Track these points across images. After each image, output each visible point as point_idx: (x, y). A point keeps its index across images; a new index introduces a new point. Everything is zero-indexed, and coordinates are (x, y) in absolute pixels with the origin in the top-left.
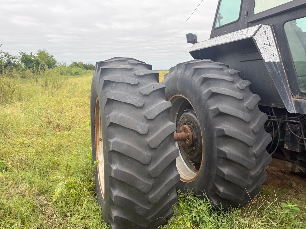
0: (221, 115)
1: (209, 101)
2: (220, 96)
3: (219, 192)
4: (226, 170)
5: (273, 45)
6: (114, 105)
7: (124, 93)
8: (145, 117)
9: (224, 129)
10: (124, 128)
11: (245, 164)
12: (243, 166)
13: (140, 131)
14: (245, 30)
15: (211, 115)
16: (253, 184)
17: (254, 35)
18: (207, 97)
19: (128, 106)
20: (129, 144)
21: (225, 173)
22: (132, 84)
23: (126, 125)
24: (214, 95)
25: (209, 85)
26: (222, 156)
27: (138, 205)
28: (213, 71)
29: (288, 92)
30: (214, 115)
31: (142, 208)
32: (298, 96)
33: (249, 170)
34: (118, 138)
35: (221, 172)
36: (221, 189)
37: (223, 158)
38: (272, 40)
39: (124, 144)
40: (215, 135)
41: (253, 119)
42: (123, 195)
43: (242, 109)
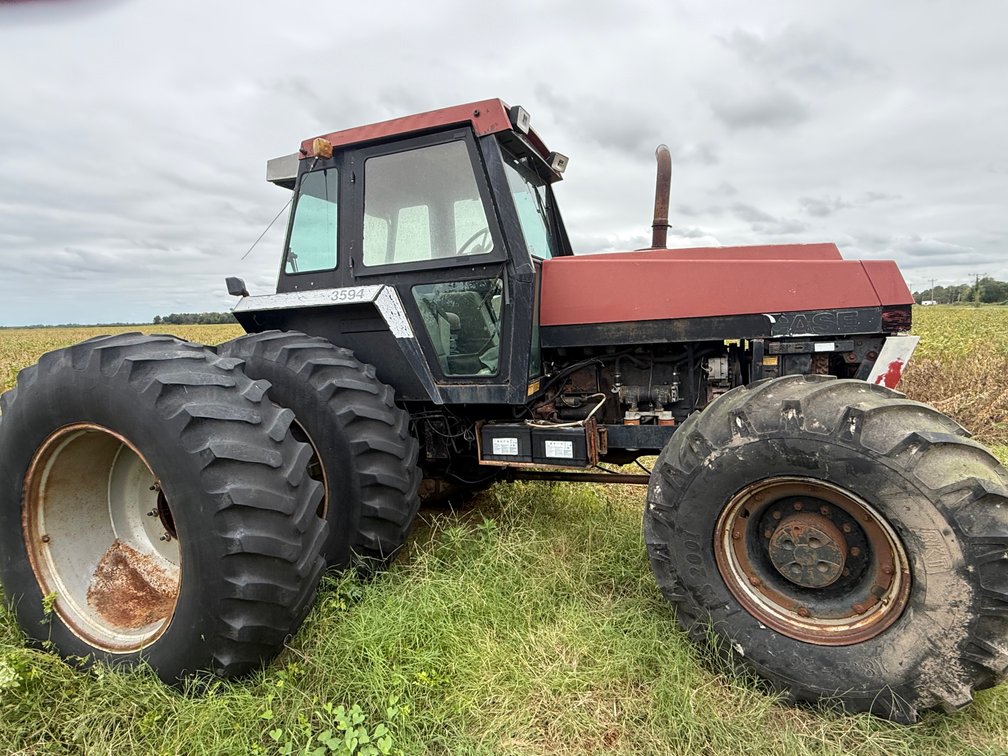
0: (357, 420)
1: (331, 403)
2: (347, 392)
3: (370, 541)
4: (376, 503)
5: (403, 314)
6: (207, 428)
7: (217, 404)
8: (271, 439)
9: (367, 440)
10: (243, 462)
11: (399, 486)
12: (396, 489)
13: (273, 462)
14: (358, 289)
15: (341, 424)
16: (409, 514)
17: (376, 299)
18: (329, 396)
19: (237, 426)
20: (258, 488)
21: (377, 507)
22: (227, 385)
23: (244, 458)
24: (339, 391)
25: (324, 378)
26: (369, 483)
27: (283, 589)
28: (322, 353)
29: (430, 377)
30: (345, 422)
31: (288, 591)
32: (442, 381)
33: (404, 494)
34: (234, 482)
35: (370, 508)
36: (371, 536)
37: (371, 486)
38: (399, 308)
39: (250, 490)
40: (353, 453)
41: (397, 419)
42: (256, 580)
43: (380, 407)
